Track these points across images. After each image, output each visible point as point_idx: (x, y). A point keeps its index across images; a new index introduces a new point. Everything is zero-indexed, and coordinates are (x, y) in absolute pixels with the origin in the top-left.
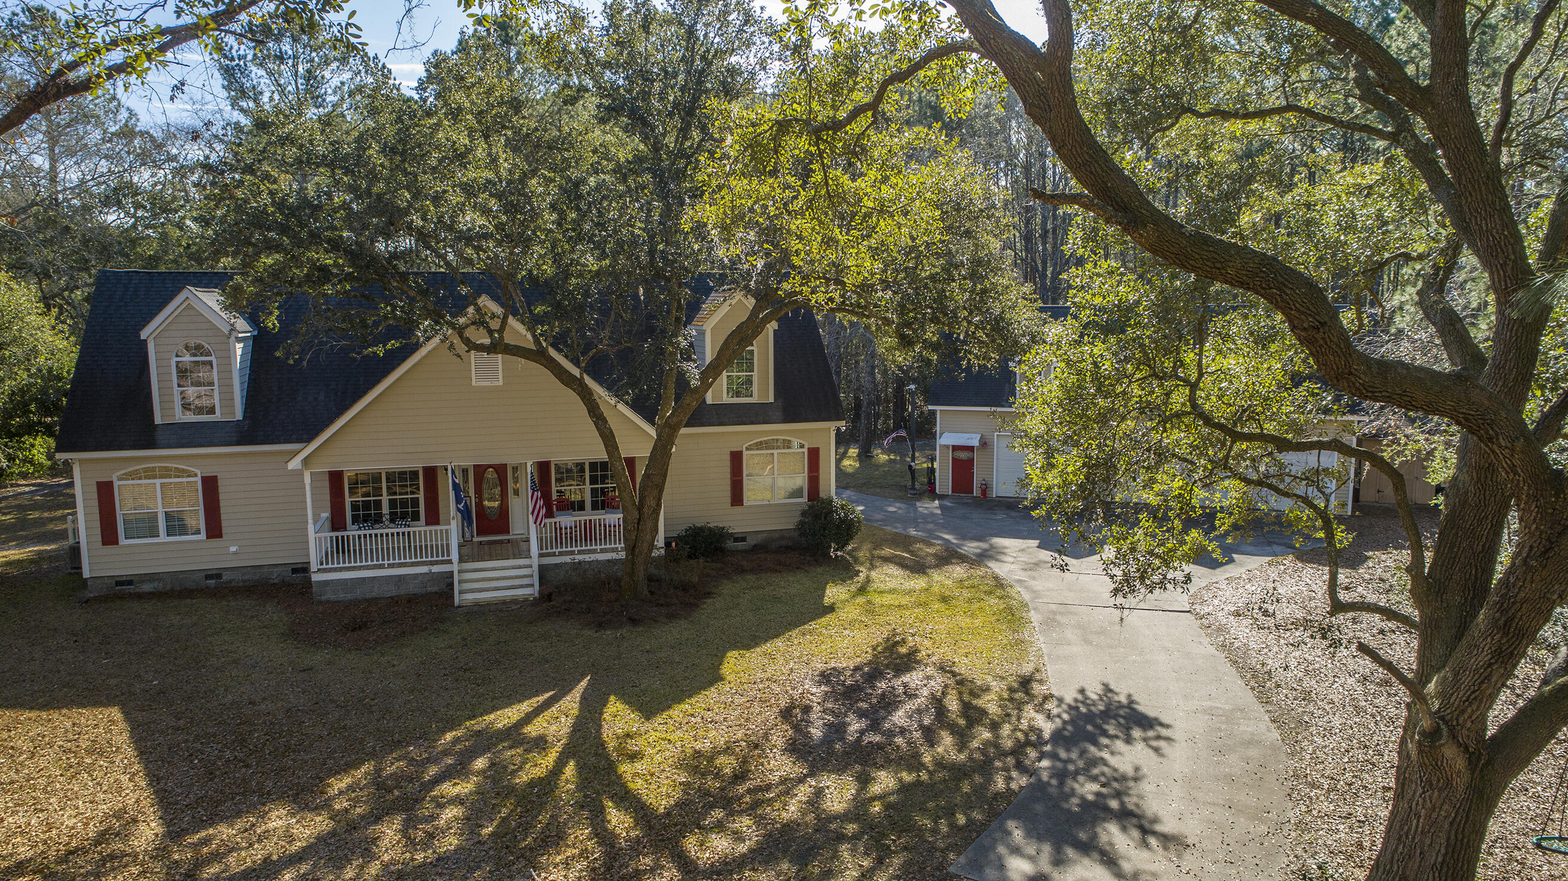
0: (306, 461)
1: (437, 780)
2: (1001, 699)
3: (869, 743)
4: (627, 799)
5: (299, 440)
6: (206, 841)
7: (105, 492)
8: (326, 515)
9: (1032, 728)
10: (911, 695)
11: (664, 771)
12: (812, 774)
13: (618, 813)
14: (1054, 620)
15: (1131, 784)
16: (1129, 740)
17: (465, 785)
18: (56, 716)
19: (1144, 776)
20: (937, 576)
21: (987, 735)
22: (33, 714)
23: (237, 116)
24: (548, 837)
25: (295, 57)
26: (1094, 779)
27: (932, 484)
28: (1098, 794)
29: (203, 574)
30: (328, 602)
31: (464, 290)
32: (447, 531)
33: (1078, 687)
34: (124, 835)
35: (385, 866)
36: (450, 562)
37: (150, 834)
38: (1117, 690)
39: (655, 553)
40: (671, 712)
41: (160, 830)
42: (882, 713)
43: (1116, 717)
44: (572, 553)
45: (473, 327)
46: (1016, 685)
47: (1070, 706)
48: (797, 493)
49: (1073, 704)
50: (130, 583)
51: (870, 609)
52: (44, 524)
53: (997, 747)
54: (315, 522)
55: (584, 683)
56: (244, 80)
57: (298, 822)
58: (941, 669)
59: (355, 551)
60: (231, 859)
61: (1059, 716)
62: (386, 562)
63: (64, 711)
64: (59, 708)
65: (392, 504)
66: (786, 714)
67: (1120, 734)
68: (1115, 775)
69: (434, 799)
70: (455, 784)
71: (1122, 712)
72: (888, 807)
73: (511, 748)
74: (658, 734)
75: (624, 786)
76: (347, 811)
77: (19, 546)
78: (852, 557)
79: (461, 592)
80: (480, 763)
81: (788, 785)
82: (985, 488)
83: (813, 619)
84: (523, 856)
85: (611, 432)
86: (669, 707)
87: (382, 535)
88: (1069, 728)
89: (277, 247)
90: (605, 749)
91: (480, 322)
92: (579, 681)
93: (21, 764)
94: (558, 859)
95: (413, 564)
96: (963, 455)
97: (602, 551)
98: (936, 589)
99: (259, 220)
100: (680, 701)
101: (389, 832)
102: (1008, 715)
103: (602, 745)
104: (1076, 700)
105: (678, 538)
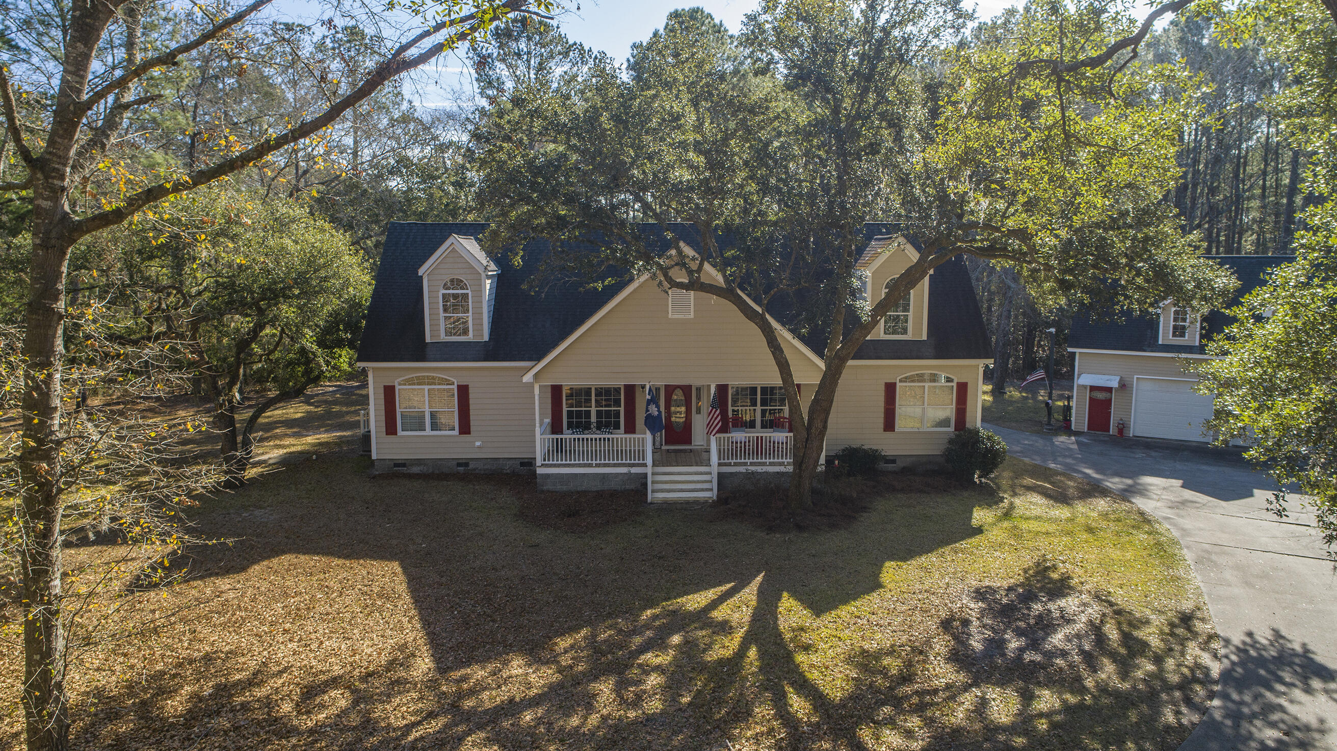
0: (536, 376)
1: (643, 650)
2: (1162, 632)
3: (1031, 661)
4: (805, 687)
5: (530, 359)
6: (464, 679)
7: (389, 393)
8: (548, 420)
9: (1198, 666)
10: (1067, 620)
11: (837, 665)
12: (976, 684)
13: (799, 700)
14: (1210, 560)
15: (1317, 736)
16: (1308, 691)
17: (665, 657)
18: (355, 565)
19: (1331, 730)
20: (1080, 508)
21: (1150, 667)
22: (340, 562)
23: (484, 103)
24: (739, 713)
25: (529, 53)
26: (1273, 725)
27: (1067, 421)
28: (1279, 741)
29: (455, 463)
30: (548, 491)
31: (669, 235)
32: (643, 439)
33: (1245, 629)
34: (406, 664)
35: (604, 718)
36: (645, 465)
37: (424, 667)
38: (1289, 637)
39: (819, 469)
40: (839, 612)
41: (432, 665)
42: (1041, 634)
43: (1291, 664)
44: (745, 464)
45: (677, 268)
46: (1176, 621)
47: (1238, 648)
48: (944, 423)
49: (1241, 646)
50: (404, 465)
51: (1017, 534)
52: (343, 417)
53: (1164, 680)
54: (541, 426)
55: (759, 579)
56: (491, 73)
57: (534, 672)
58: (1097, 597)
59: (570, 451)
60: (485, 695)
61: (1226, 657)
62: (594, 462)
63: (362, 561)
64: (358, 559)
65: (599, 413)
66: (946, 625)
67: (1298, 683)
68: (1297, 724)
69: (640, 666)
70: (657, 656)
71: (1297, 660)
72: (1054, 726)
73: (702, 629)
74: (829, 631)
75: (802, 675)
76: (571, 667)
77: (326, 431)
78: (996, 484)
79: (653, 491)
80: (676, 639)
81: (953, 692)
82: (1122, 428)
83: (963, 539)
84: (718, 727)
85: (787, 361)
86: (836, 608)
87: (592, 439)
88: (1239, 670)
89: (528, 200)
90: (783, 639)
91: (682, 263)
92: (756, 576)
93: (333, 600)
94: (749, 733)
95: (615, 465)
96: (1101, 396)
97: (771, 464)
98: (1081, 520)
99: (513, 177)
100: (845, 602)
101: (605, 689)
102: (1171, 650)
103: (780, 635)
104: (1244, 643)
105: (837, 456)
